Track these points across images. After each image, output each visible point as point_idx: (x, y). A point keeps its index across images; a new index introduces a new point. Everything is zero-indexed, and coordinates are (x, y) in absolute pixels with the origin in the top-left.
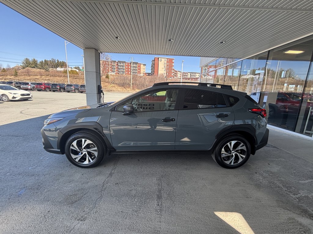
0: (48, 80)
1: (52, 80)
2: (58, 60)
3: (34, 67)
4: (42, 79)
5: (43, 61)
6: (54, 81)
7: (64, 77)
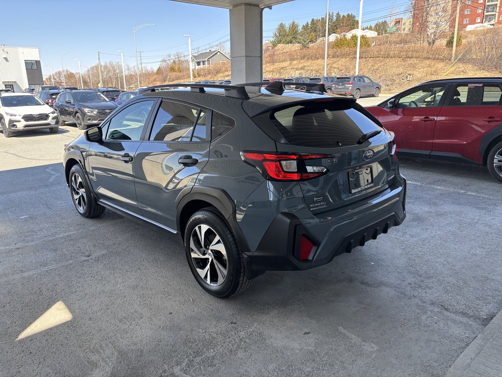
0: (302, 68)
1: (309, 68)
2: (338, 14)
3: (291, 42)
4: (292, 69)
5: (309, 23)
6: (312, 70)
7: (333, 57)
